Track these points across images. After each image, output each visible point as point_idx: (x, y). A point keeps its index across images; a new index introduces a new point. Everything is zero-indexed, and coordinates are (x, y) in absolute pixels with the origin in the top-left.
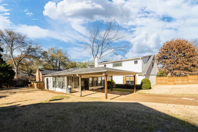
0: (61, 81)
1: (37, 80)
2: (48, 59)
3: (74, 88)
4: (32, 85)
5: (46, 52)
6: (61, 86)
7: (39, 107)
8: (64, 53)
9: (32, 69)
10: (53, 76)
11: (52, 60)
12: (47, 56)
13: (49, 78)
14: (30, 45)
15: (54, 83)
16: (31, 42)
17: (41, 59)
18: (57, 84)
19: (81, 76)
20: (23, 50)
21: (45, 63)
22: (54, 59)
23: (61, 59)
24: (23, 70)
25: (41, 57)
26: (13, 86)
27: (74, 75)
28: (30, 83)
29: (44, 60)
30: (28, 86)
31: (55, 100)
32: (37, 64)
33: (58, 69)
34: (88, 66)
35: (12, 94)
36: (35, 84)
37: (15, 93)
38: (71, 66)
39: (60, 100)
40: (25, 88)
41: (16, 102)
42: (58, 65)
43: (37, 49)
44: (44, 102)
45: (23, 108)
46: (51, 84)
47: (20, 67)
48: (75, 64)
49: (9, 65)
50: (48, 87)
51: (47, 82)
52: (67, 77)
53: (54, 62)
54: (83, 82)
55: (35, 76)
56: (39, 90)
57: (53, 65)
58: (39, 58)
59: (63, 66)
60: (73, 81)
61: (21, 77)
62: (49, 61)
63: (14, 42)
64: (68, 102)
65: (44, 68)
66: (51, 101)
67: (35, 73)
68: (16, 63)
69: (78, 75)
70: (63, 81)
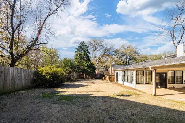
0: (130, 75)
1: (110, 74)
2: (119, 55)
3: (145, 84)
4: (106, 78)
5: (118, 50)
6: (130, 80)
7: (106, 101)
8: (134, 47)
9: (107, 65)
10: (123, 71)
11: (123, 56)
12: (118, 53)
13: (118, 72)
14: (107, 46)
15: (123, 77)
16: (107, 44)
17: (114, 57)
18: (126, 78)
19: (156, 70)
20: (101, 51)
21: (116, 59)
22: (124, 55)
23: (131, 54)
24: (102, 66)
25: (113, 54)
26: (94, 78)
27: (145, 69)
28: (104, 76)
29: (116, 57)
30: (103, 78)
31: (122, 95)
32: (111, 61)
33: (127, 64)
34: (165, 57)
35: (92, 84)
36: (108, 77)
37: (94, 83)
38: (141, 60)
39: (127, 97)
40: (101, 80)
41: (91, 92)
42: (128, 60)
43: (111, 48)
44: (111, 96)
45: (93, 98)
46: (120, 78)
47: (100, 64)
48: (146, 57)
49: (93, 63)
50: (117, 80)
51: (117, 76)
52: (137, 71)
53: (124, 57)
54: (157, 77)
55: (109, 71)
56: (110, 83)
57: (123, 61)
58: (112, 56)
59: (133, 61)
60: (143, 76)
61: (100, 71)
62: (120, 57)
63: (97, 46)
64: (138, 101)
65: (115, 64)
66: (118, 96)
67: (109, 68)
68: (98, 61)
69: (152, 68)
70: (132, 75)
